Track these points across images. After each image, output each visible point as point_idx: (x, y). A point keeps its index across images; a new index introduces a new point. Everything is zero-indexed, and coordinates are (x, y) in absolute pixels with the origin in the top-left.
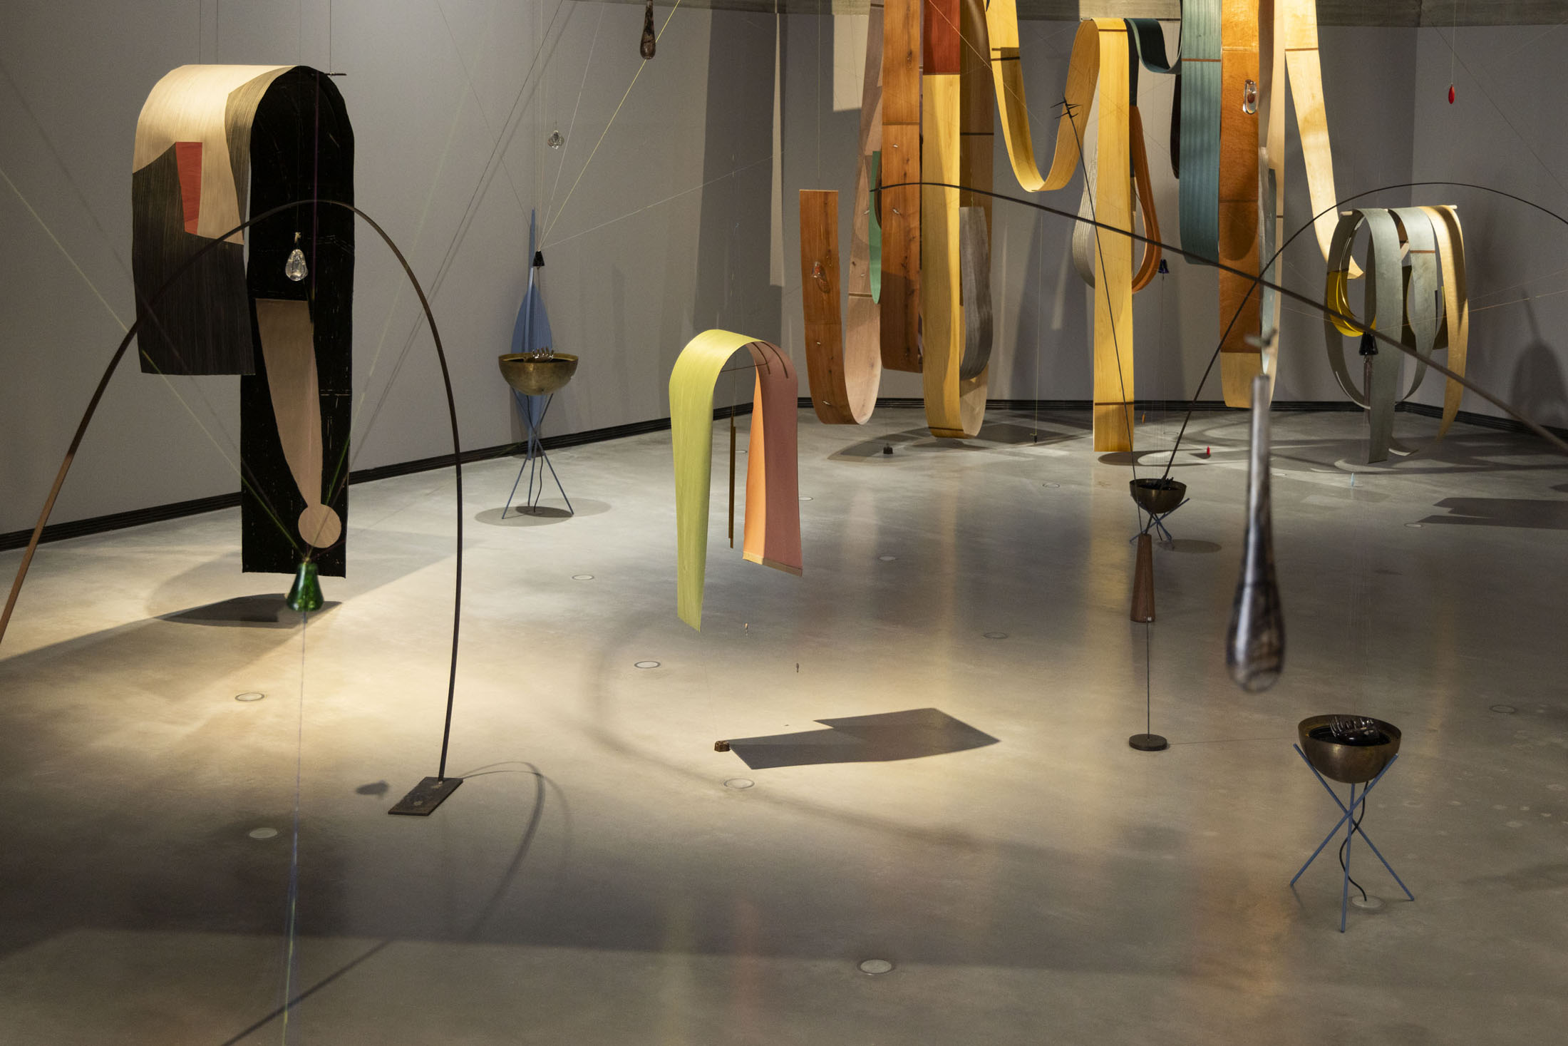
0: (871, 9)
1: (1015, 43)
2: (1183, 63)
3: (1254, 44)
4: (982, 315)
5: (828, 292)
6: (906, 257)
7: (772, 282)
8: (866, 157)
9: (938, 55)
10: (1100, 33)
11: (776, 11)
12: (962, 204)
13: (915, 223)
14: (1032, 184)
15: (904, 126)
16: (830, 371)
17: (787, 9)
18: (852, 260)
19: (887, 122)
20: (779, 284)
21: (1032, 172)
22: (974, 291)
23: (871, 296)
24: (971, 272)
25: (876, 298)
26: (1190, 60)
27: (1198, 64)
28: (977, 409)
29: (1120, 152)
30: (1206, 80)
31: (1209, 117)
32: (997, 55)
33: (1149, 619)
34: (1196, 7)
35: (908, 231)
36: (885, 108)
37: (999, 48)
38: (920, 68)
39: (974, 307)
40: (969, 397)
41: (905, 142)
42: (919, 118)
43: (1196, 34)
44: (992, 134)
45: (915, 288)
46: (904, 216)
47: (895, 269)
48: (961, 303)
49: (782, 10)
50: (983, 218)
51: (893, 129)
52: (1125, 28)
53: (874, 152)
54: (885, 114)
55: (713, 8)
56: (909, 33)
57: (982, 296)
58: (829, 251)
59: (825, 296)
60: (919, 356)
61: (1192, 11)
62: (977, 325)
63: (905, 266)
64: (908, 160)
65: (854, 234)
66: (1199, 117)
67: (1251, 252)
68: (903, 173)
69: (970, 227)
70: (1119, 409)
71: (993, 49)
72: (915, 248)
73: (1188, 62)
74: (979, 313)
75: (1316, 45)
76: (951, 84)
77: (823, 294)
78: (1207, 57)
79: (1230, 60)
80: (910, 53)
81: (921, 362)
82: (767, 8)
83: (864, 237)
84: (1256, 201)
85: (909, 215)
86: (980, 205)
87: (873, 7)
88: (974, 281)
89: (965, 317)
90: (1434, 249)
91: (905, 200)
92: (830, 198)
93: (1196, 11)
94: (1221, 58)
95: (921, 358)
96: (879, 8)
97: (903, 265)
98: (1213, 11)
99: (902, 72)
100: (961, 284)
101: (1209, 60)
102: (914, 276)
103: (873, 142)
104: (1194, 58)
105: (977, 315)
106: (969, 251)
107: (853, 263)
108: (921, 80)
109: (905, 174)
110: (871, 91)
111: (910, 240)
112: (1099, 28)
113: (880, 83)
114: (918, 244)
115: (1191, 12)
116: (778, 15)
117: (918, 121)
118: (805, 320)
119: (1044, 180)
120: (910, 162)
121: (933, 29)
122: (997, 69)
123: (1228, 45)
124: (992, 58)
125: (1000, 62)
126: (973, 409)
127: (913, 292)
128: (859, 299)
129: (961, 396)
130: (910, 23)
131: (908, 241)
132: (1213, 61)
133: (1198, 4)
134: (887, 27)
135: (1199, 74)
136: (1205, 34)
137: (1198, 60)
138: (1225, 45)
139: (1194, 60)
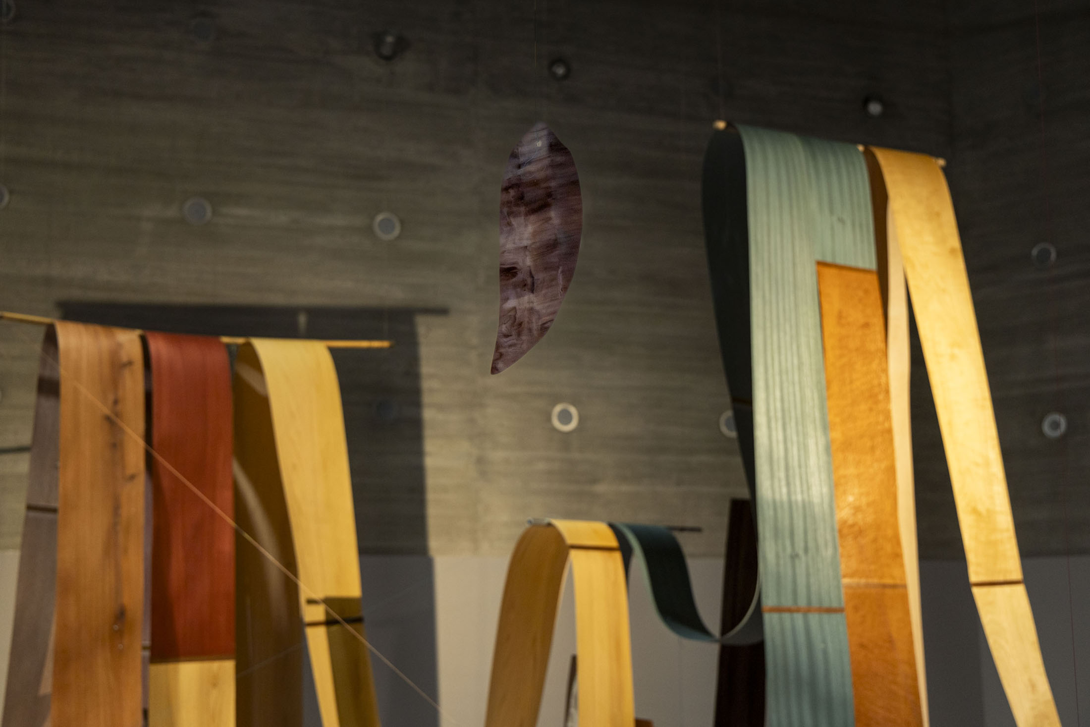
0: (25, 518)
1: (352, 588)
2: (767, 617)
3: (897, 573)
9: (185, 617)
26: (779, 610)
27: (799, 618)
30: (819, 656)
32: (315, 613)
37: (321, 597)
38: (144, 648)
43: (789, 550)
52: (613, 542)
71: (311, 602)
73: (775, 616)
75: (1016, 573)
76: (215, 682)
78: (815, 604)
80: (121, 615)
87: (33, 514)
94: (842, 605)
96: (46, 517)
98: (817, 500)
99: (101, 660)
101: (819, 610)
104: (789, 605)
108: (145, 675)
110: (24, 706)
112: (567, 543)
113: (47, 686)
121: (174, 559)
122: (318, 644)
124: (305, 620)
125: (323, 628)
132: (830, 610)
133: (788, 484)
134: (66, 556)
135: (802, 638)
136: (806, 550)
137: (798, 610)
138: (845, 576)
139: (789, 610)
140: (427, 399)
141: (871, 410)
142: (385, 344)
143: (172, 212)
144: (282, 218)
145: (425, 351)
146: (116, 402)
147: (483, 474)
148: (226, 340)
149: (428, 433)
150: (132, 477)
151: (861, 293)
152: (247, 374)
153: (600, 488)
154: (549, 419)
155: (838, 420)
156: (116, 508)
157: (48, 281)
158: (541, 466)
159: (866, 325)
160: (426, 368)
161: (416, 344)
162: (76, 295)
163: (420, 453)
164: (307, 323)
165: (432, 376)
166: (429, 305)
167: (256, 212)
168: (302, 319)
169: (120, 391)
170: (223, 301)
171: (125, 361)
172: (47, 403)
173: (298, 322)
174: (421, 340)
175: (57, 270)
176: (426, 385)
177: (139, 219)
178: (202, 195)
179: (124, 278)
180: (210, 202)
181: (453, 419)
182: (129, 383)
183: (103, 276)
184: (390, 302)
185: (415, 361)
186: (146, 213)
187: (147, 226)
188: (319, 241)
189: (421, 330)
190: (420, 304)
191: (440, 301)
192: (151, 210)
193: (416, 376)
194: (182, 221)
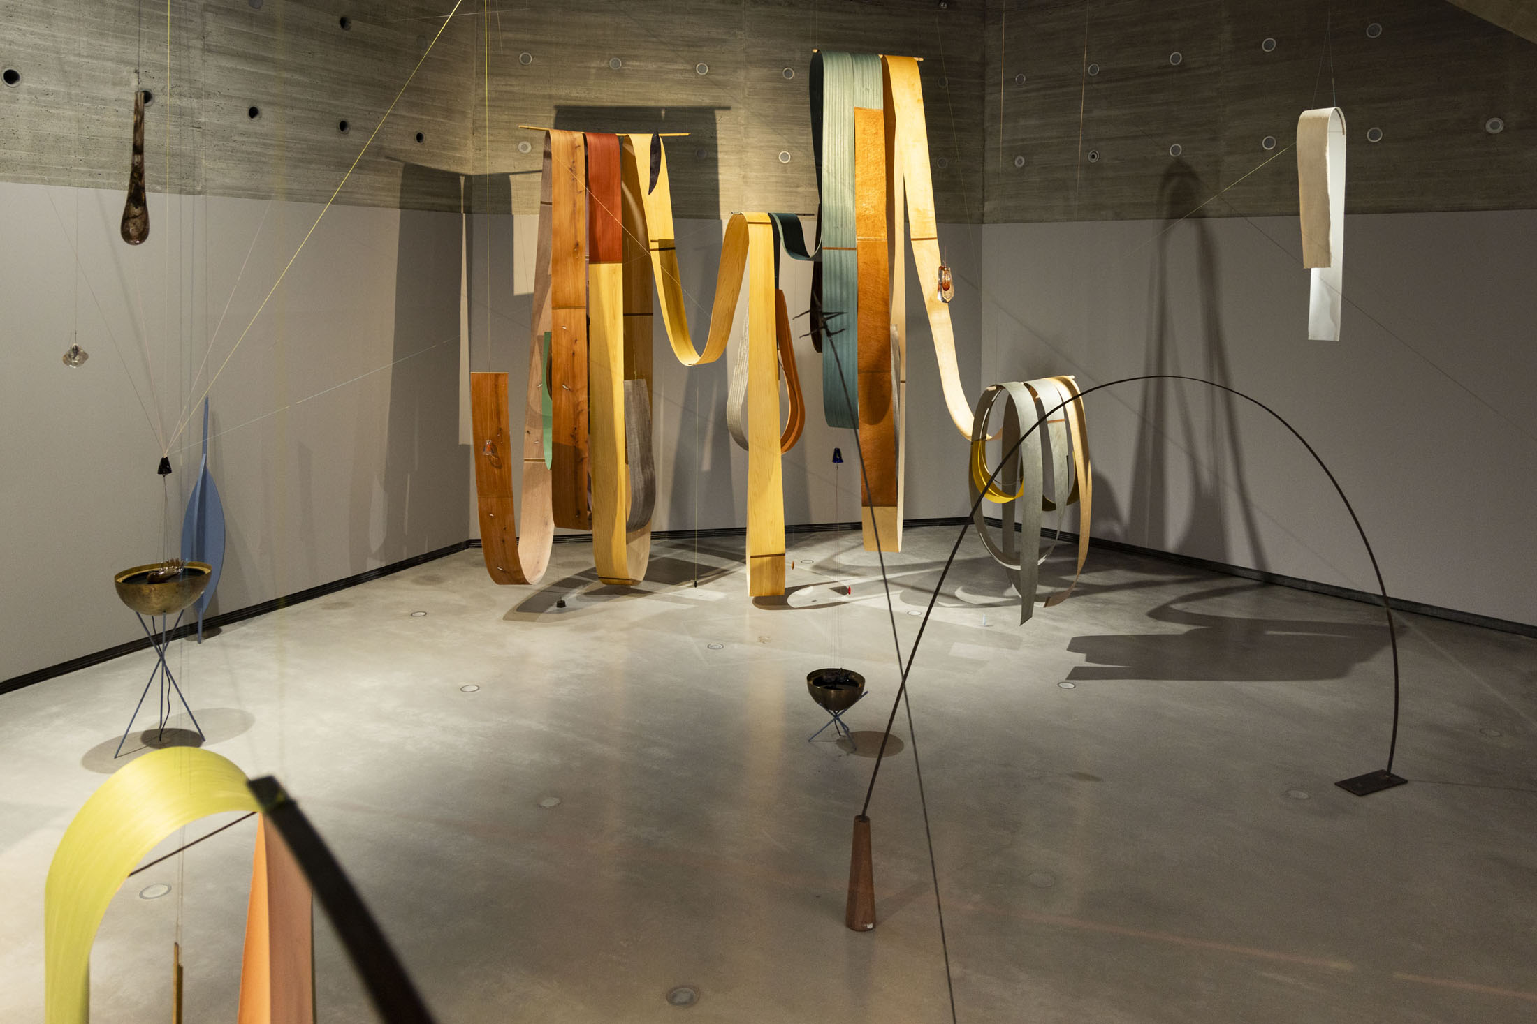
0: (541, 207)
1: (670, 235)
2: (823, 251)
3: (882, 235)
4: (646, 475)
5: (500, 467)
6: (575, 429)
7: (461, 442)
8: (539, 338)
9: (602, 246)
10: (749, 225)
11: (462, 212)
12: (626, 378)
13: (583, 397)
14: (689, 358)
15: (572, 310)
16: (503, 541)
17: (473, 211)
18: (527, 428)
19: (556, 306)
20: (468, 444)
21: (688, 346)
22: (638, 454)
23: (544, 461)
24: (635, 438)
25: (549, 464)
26: (829, 249)
27: (837, 251)
28: (642, 555)
29: (768, 330)
30: (844, 266)
31: (848, 298)
32: (655, 246)
33: (870, 926)
34: (834, 202)
35: (576, 405)
36: (554, 293)
37: (657, 239)
38: (587, 258)
39: (638, 469)
40: (634, 544)
41: (573, 325)
42: (586, 303)
43: (834, 225)
44: (652, 314)
45: (584, 456)
46: (573, 391)
47: (565, 440)
48: (627, 462)
49: (468, 211)
50: (645, 389)
51: (562, 313)
52: (770, 221)
53: (545, 333)
54: (554, 300)
55: (400, 208)
56: (575, 228)
57: (646, 460)
58: (501, 429)
59: (496, 471)
60: (589, 513)
61: (831, 205)
62: (641, 485)
63: (574, 436)
64: (576, 341)
65: (528, 405)
66: (839, 299)
67: (886, 417)
68: (572, 352)
69: (634, 397)
70: (772, 561)
71: (652, 241)
72: (583, 419)
73: (827, 251)
74: (643, 473)
75: (934, 233)
76: (614, 271)
77: (495, 469)
78: (844, 246)
79: (863, 248)
80: (577, 245)
81: (590, 519)
82: (454, 210)
83: (537, 408)
84: (890, 371)
85: (577, 390)
86: (642, 377)
87: (543, 204)
88: (638, 446)
89: (632, 476)
90: (1063, 417)
91: (574, 377)
92: (501, 380)
93: (834, 205)
94: (856, 247)
95: (591, 515)
96: (549, 205)
97: (572, 436)
98: (848, 206)
99: (570, 261)
100: (626, 447)
101: (846, 249)
102: (582, 445)
103: (545, 323)
104: (833, 246)
105: (641, 476)
106: (633, 419)
107: (528, 432)
108: (587, 269)
109: (573, 354)
110: (542, 278)
111: (579, 413)
112: (748, 221)
113: (550, 272)
114: (586, 416)
115: (829, 206)
116: (464, 214)
117: (585, 305)
118: (479, 494)
119: (700, 356)
120: (578, 342)
121: (598, 224)
122: (656, 258)
123: (862, 235)
124: (651, 248)
125: (658, 252)
126: (638, 555)
127: (582, 460)
128: (534, 464)
129: (627, 543)
130: (577, 217)
131: (577, 414)
132: (850, 249)
133: (835, 200)
134: (555, 222)
135: (838, 260)
136: (842, 225)
137: (837, 249)
138: (859, 236)
139: (833, 249)
140: (719, 149)
141: (876, 168)
142: (687, 134)
143: (604, 64)
144: (653, 66)
145: (719, 127)
146: (574, 162)
147: (746, 183)
148: (618, 134)
149: (720, 164)
150: (581, 192)
151: (875, 120)
152: (627, 147)
153: (800, 190)
154: (777, 158)
155: (860, 173)
156: (575, 205)
157: (550, 97)
158: (774, 179)
159: (876, 133)
160: (719, 135)
161: (716, 124)
162: (563, 102)
163: (717, 173)
164: (665, 114)
165: (722, 138)
166: (722, 105)
167: (642, 64)
168: (663, 112)
169: (575, 158)
170: (627, 105)
171: (577, 145)
172: (547, 161)
173: (661, 114)
174: (717, 121)
175: (554, 92)
176: (719, 142)
177: (590, 68)
178: (618, 56)
179: (583, 95)
180: (621, 59)
181: (732, 157)
182: (579, 154)
183: (574, 94)
184: (703, 104)
185: (714, 131)
186: (593, 65)
187: (593, 71)
188: (671, 76)
189: (718, 117)
190: (718, 105)
191: (727, 104)
192: (595, 64)
193: (716, 138)
194: (609, 68)
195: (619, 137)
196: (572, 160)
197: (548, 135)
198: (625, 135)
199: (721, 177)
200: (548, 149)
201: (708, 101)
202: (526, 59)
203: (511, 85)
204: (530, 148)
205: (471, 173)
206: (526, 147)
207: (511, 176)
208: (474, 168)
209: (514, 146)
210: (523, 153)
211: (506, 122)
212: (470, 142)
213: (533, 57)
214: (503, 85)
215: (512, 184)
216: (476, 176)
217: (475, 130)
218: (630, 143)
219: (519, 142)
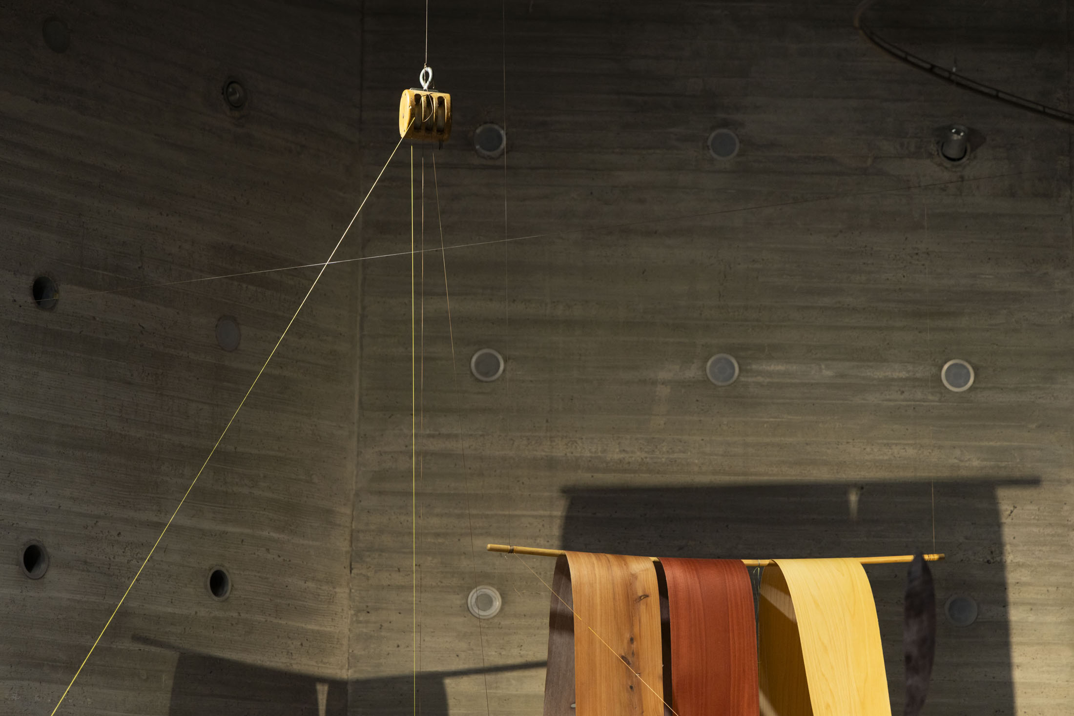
140: (1013, 595)
143: (692, 373)
144: (825, 372)
145: (1008, 534)
146: (632, 640)
148: (748, 562)
149: (1014, 638)
152: (773, 597)
157: (551, 464)
160: (1010, 558)
161: (1000, 525)
162: (584, 478)
163: (1007, 665)
164: (860, 501)
165: (1019, 565)
166: (1017, 474)
167: (794, 368)
168: (853, 498)
169: (636, 629)
170: (752, 479)
171: (640, 593)
172: (560, 639)
173: (847, 502)
174: (1006, 520)
175: (560, 450)
176: (1012, 577)
177: (654, 383)
178: (732, 350)
179: (639, 455)
180: (736, 358)
181: (1050, 618)
182: (644, 618)
183: (614, 454)
184: (964, 473)
185: (997, 546)
186: (662, 375)
187: (664, 391)
188: (873, 398)
189: (1005, 507)
190: (1003, 474)
191: (1027, 469)
192: (668, 372)
193: (1000, 566)
194: (706, 382)
195: (751, 568)
196: (627, 636)
197: (562, 569)
198: (766, 562)
199: (1018, 676)
200: (559, 607)
201: (976, 463)
202: (488, 366)
203: (449, 436)
204: (497, 604)
205: (345, 674)
206: (487, 602)
207: (448, 682)
208: (353, 660)
209: (456, 600)
210: (479, 619)
211: (437, 535)
212: (342, 592)
213: (505, 361)
214: (430, 436)
215: (451, 702)
216: (357, 682)
217: (356, 557)
218: (781, 585)
219: (470, 589)
